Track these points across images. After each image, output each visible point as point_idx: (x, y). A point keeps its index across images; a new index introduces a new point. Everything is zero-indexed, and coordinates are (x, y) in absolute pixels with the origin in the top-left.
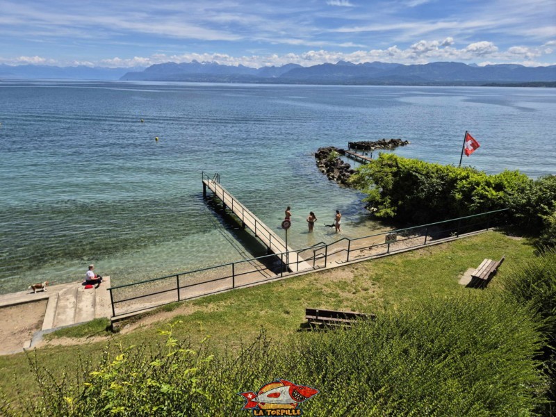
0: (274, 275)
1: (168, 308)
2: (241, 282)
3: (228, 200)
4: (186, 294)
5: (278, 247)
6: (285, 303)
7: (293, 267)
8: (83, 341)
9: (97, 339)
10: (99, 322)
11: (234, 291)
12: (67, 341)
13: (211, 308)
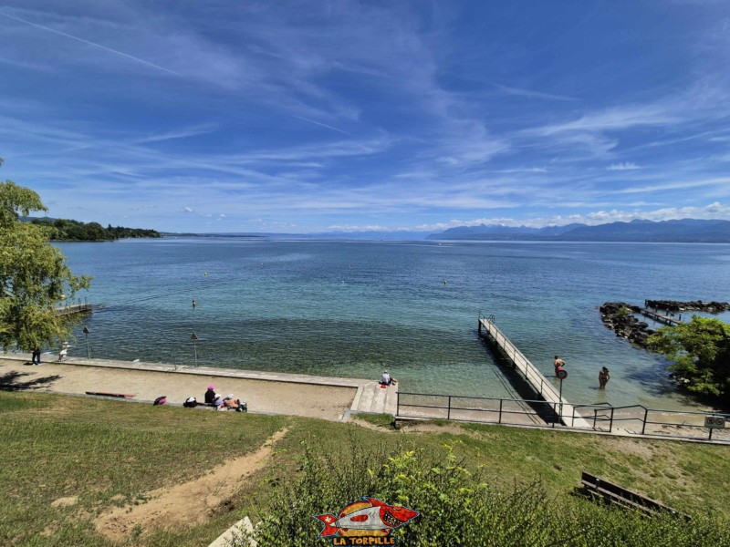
0: (543, 423)
1: (439, 423)
2: (508, 420)
3: (501, 340)
4: (455, 416)
5: (551, 395)
6: (556, 457)
7: (568, 421)
8: (374, 427)
9: (384, 430)
10: (387, 416)
11: (499, 427)
12: (364, 424)
13: (476, 435)
